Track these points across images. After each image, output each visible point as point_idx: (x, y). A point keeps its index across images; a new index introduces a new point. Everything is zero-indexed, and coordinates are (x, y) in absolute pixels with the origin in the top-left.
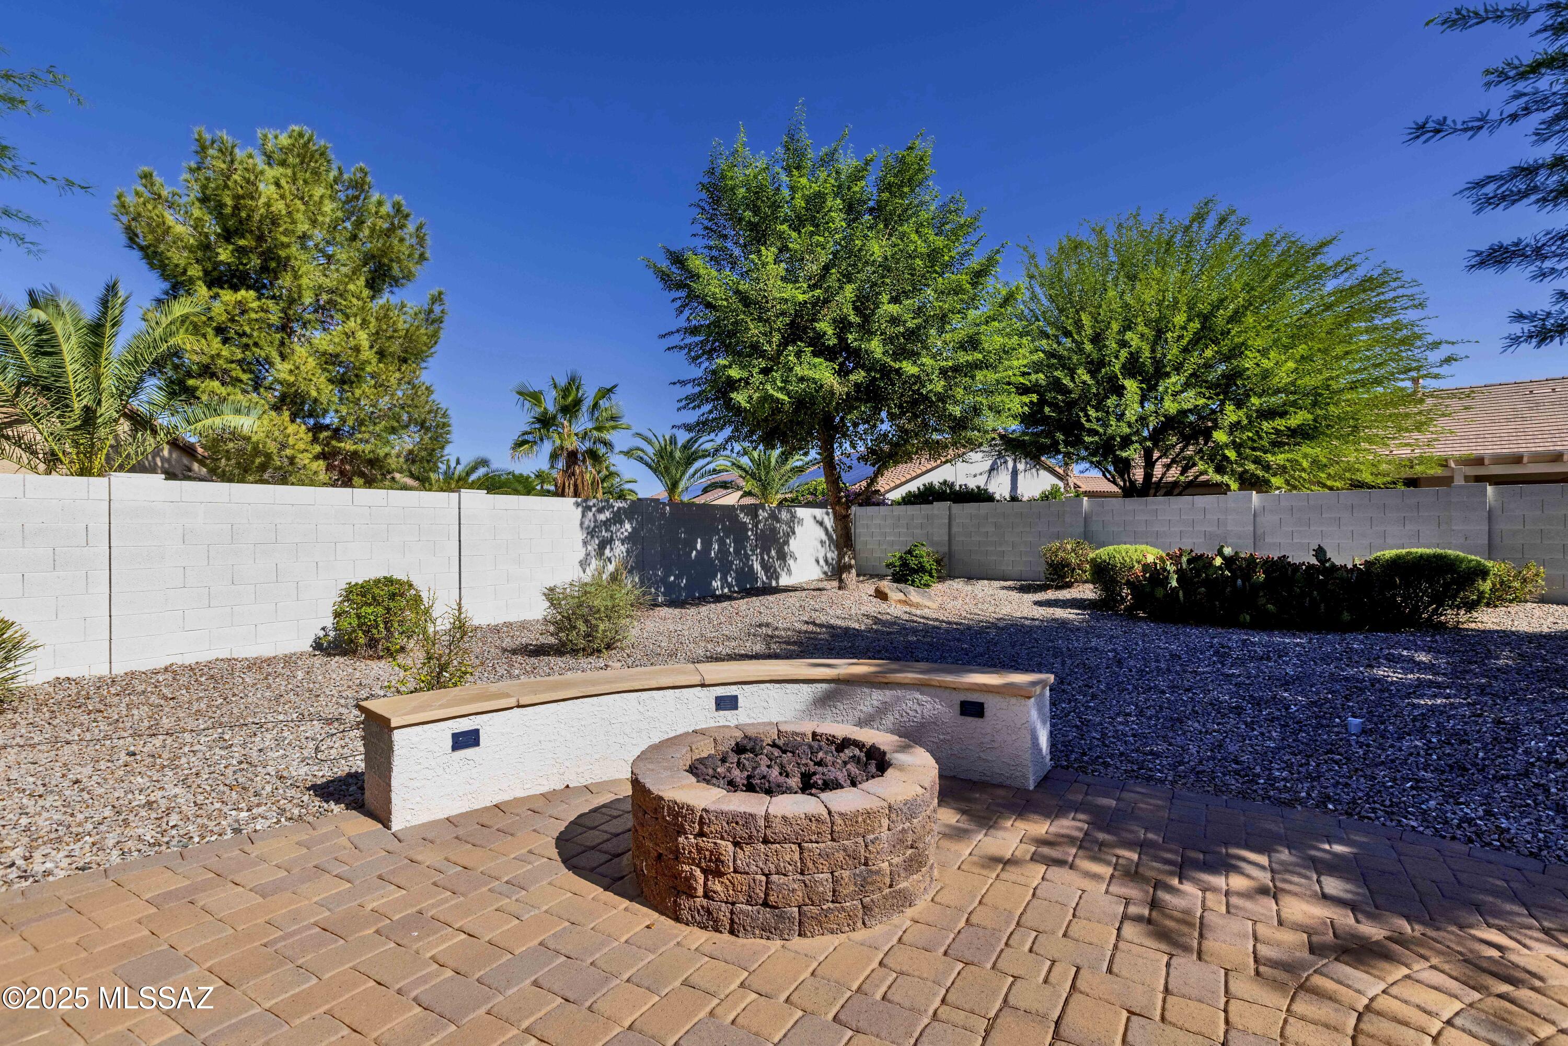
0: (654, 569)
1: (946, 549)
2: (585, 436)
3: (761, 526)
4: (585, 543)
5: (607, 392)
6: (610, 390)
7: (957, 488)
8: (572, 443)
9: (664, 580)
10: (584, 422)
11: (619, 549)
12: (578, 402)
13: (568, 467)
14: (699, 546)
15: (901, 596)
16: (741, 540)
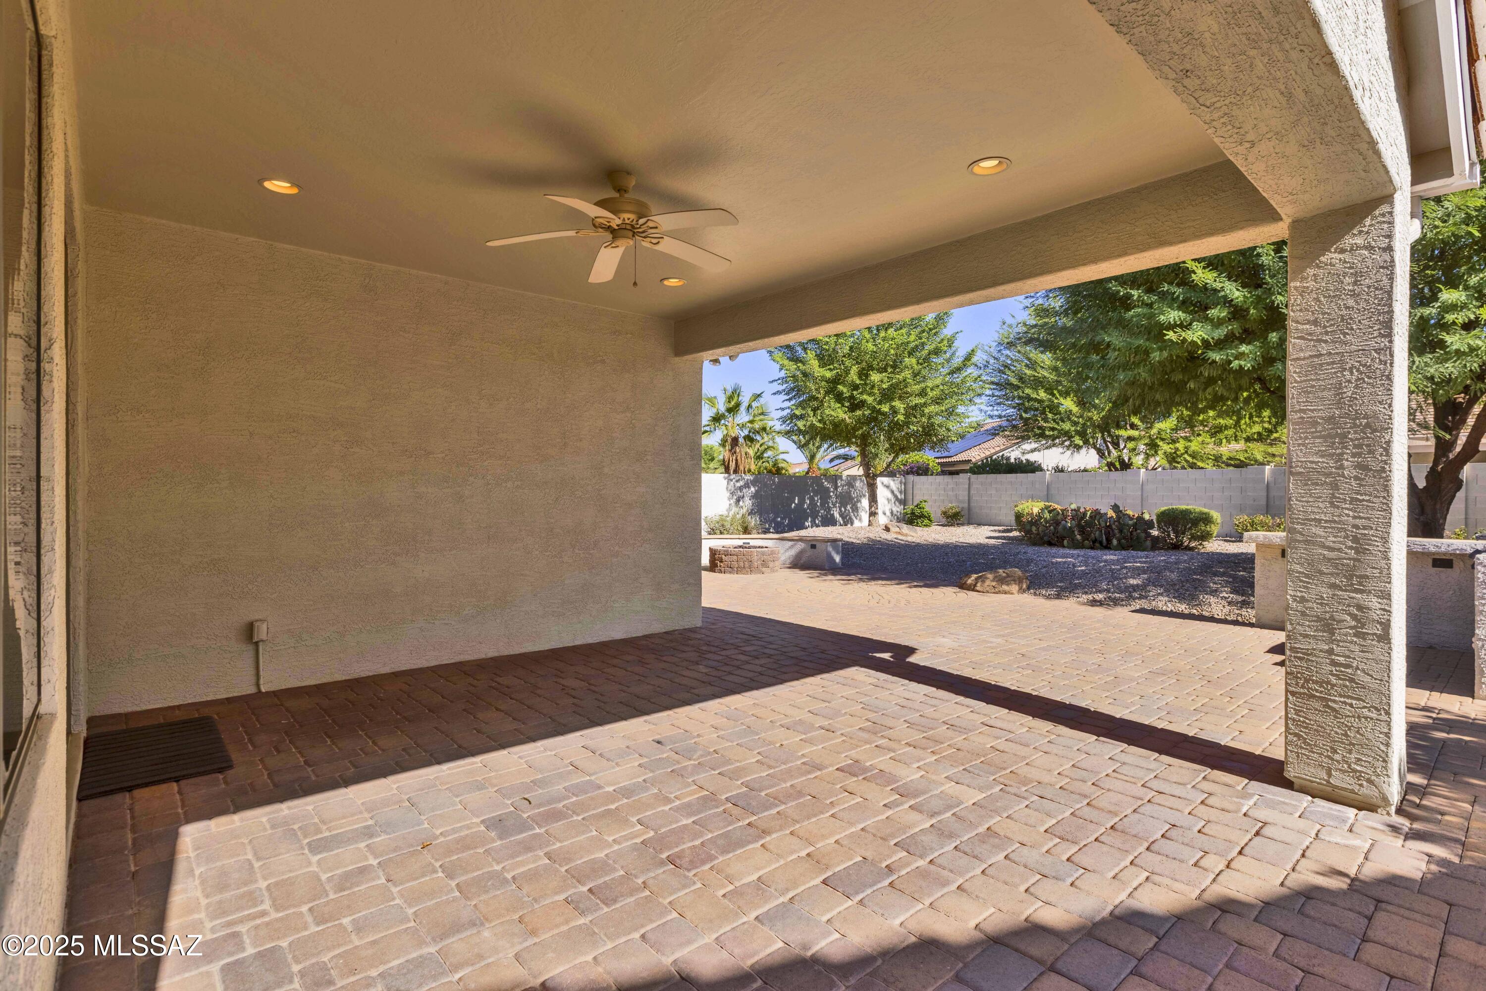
0: (768, 514)
1: (966, 505)
2: (742, 426)
3: (839, 489)
4: (729, 499)
5: (758, 396)
6: (759, 396)
7: (1012, 460)
8: (735, 432)
9: (774, 520)
10: (743, 417)
11: (747, 503)
12: (738, 405)
13: (732, 448)
14: (796, 501)
15: (897, 530)
16: (825, 496)
